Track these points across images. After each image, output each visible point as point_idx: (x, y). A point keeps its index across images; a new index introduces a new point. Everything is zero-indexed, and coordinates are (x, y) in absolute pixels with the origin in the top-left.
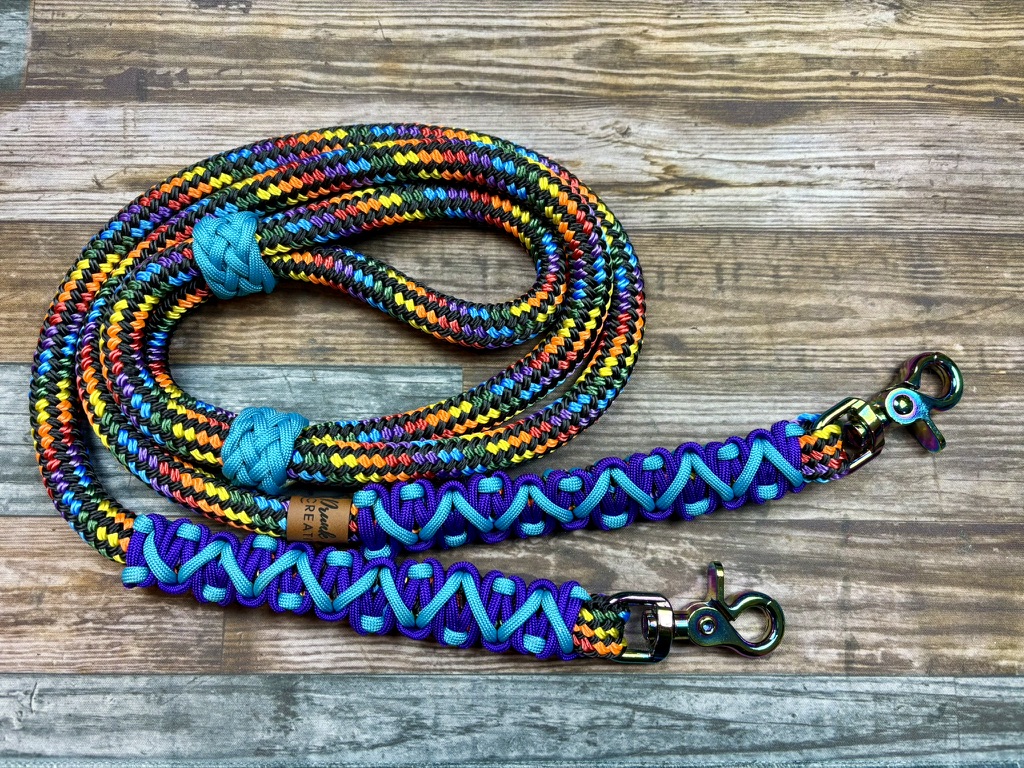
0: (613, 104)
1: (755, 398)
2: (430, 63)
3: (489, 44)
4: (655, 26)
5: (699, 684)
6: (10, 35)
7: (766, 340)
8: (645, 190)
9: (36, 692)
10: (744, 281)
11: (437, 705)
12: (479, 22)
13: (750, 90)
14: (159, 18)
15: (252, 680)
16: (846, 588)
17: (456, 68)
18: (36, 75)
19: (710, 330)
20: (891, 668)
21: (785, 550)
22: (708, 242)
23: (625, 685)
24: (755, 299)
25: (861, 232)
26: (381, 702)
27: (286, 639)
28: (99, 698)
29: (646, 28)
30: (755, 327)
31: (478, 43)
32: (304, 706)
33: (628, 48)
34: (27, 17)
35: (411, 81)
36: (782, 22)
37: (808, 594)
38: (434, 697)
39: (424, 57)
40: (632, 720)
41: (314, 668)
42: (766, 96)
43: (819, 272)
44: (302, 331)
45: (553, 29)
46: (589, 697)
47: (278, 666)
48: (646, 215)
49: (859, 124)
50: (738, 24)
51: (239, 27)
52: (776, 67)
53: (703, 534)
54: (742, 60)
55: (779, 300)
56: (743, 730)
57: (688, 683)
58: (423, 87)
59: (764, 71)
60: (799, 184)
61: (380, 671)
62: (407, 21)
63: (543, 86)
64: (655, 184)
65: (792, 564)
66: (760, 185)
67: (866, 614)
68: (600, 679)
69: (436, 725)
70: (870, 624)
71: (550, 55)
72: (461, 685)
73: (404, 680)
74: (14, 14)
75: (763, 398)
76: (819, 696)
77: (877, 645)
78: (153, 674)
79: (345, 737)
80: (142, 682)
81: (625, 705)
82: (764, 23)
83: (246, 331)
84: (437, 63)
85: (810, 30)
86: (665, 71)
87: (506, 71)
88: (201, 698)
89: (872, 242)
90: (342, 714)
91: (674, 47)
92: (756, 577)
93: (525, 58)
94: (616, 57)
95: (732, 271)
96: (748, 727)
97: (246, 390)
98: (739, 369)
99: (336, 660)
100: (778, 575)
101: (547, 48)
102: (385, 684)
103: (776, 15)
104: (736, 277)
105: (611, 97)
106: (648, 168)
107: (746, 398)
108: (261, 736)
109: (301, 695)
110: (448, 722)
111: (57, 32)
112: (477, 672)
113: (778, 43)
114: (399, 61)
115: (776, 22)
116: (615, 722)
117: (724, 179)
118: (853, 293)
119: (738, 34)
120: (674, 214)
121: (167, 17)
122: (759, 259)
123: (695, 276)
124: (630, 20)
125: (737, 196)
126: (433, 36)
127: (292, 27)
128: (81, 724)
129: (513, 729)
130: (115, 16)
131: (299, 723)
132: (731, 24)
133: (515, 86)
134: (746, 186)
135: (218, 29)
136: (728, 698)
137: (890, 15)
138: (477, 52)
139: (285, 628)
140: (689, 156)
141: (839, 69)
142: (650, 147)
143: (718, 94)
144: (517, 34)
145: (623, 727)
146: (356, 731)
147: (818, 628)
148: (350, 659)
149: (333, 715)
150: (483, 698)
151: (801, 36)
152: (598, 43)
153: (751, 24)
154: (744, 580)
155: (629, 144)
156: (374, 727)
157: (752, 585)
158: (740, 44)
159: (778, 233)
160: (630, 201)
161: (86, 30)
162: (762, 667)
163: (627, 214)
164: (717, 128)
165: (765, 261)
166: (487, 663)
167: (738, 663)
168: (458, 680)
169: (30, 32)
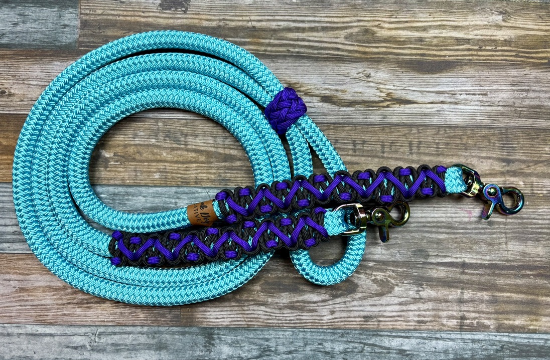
0: (363, 61)
1: (425, 205)
2: (275, 39)
3: (303, 30)
4: (384, 22)
5: (394, 334)
6: (69, 21)
8: (377, 105)
9: (98, 333)
10: (422, 150)
11: (276, 341)
12: (299, 18)
13: (430, 55)
14: (143, 14)
15: (194, 329)
16: (462, 293)
17: (287, 42)
18: (83, 42)
20: (480, 329)
21: (436, 275)
22: (406, 130)
23: (361, 334)
25: (479, 127)
26: (252, 340)
27: (209, 312)
28: (126, 336)
29: (380, 23)
31: (298, 30)
32: (217, 341)
33: (371, 33)
34: (77, 12)
35: (266, 48)
36: (447, 21)
37: (445, 295)
38: (275, 338)
39: (272, 36)
40: (363, 349)
41: (221, 325)
42: (437, 58)
43: (457, 146)
44: (215, 171)
45: (334, 23)
46: (345, 339)
47: (206, 323)
48: (377, 117)
49: (481, 73)
50: (425, 21)
51: (182, 20)
52: (443, 43)
53: (398, 268)
54: (427, 40)
55: (438, 159)
56: (413, 354)
57: (389, 334)
58: (271, 51)
59: (436, 46)
60: (451, 103)
61: (251, 326)
62: (263, 18)
63: (329, 52)
64: (382, 102)
65: (438, 282)
66: (432, 103)
67: (471, 305)
68: (349, 331)
69: (276, 350)
70: (472, 309)
71: (333, 36)
72: (287, 333)
73: (262, 331)
74: (71, 10)
76: (447, 340)
77: (475, 318)
78: (150, 326)
79: (235, 355)
80: (145, 329)
81: (361, 343)
82: (437, 21)
83: (189, 170)
84: (278, 39)
85: (460, 25)
86: (388, 45)
87: (311, 44)
88: (172, 336)
89: (484, 132)
90: (234, 345)
91: (394, 33)
92: (421, 287)
93: (321, 37)
94: (365, 38)
95: (417, 145)
96: (415, 353)
97: (189, 198)
99: (232, 321)
100: (431, 287)
101: (332, 32)
102: (254, 332)
103: (444, 17)
104: (419, 148)
105: (362, 58)
106: (379, 94)
108: (198, 353)
109: (216, 336)
110: (281, 349)
111: (93, 20)
112: (295, 327)
113: (444, 31)
114: (259, 38)
115: (444, 20)
116: (356, 350)
117: (415, 100)
118: (473, 157)
119: (425, 26)
120: (390, 117)
121: (146, 14)
122: (430, 139)
123: (399, 147)
124: (372, 19)
125: (421, 108)
126: (276, 26)
127: (208, 20)
128: (118, 348)
129: (310, 353)
130: (121, 13)
131: (215, 348)
132: (422, 21)
133: (316, 52)
134: (425, 103)
135: (171, 21)
136: (407, 340)
137: (500, 17)
138: (297, 34)
139: (208, 307)
140: (398, 88)
141: (473, 45)
142: (380, 83)
143: (414, 57)
144: (317, 25)
145: (359, 352)
146: (241, 352)
147: (449, 310)
148: (238, 321)
149: (230, 345)
150: (297, 339)
151: (456, 28)
152: (356, 30)
153: (432, 21)
154: (416, 289)
155: (370, 82)
156: (248, 351)
157: (419, 291)
158: (425, 32)
159: (439, 127)
160: (369, 110)
161: (107, 19)
162: (422, 328)
163: (368, 117)
164: (413, 74)
165: (433, 141)
166: (299, 323)
167: (411, 326)
168: (286, 331)
169: (79, 20)
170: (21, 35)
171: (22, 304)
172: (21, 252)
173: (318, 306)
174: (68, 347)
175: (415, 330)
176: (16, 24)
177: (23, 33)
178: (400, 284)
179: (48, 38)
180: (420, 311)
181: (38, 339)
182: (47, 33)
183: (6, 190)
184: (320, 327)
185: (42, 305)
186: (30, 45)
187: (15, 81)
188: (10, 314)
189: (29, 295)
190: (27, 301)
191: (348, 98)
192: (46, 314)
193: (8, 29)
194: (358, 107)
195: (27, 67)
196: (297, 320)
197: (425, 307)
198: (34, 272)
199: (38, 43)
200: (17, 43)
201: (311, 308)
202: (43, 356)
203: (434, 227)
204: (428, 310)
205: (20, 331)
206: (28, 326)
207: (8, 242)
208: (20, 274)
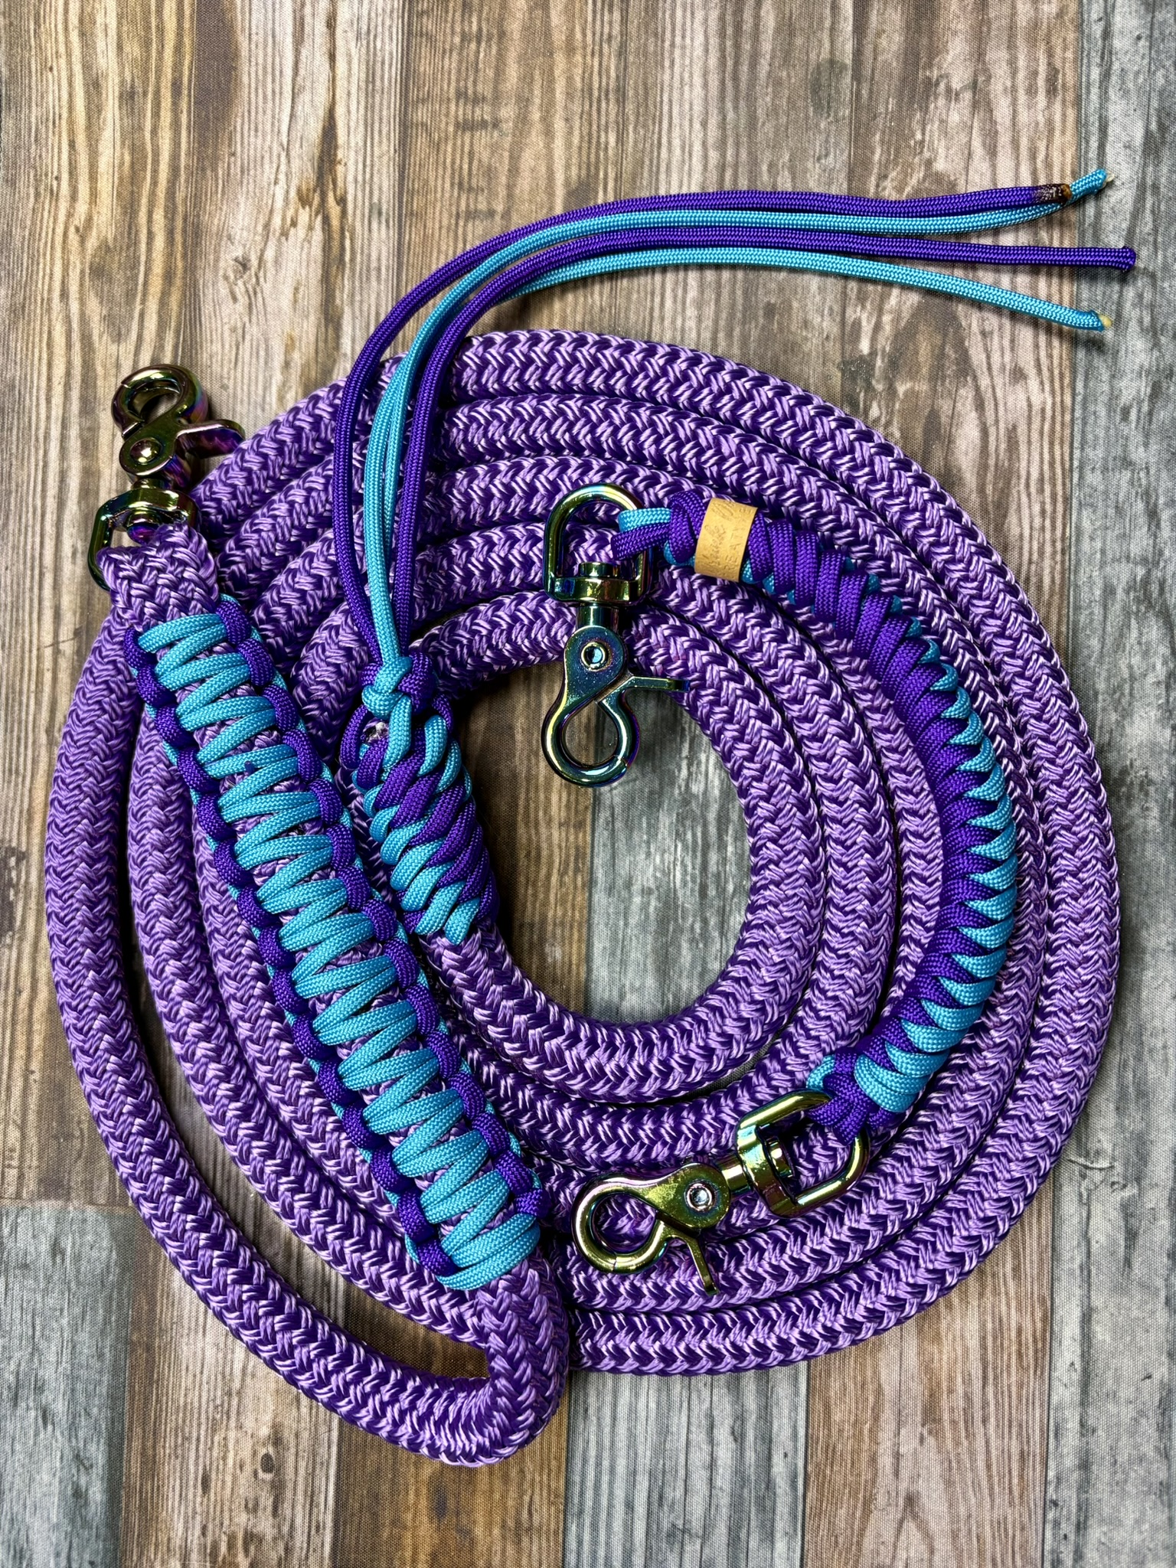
0: (196, 282)
1: (667, 77)
4: (70, 215)
6: (42, 1237)
7: (578, 58)
8: (336, 236)
9: (1082, 1160)
10: (485, 89)
11: (1113, 560)
12: (52, 490)
13: (177, 67)
14: (25, 996)
18: (111, 1192)
19: (559, 143)
21: (898, 38)
22: (421, 142)
24: (513, 72)
26: (1109, 641)
29: (72, 229)
30: (557, 72)
32: (1112, 758)
33: (103, 258)
34: (13, 1209)
36: (66, 11)
37: (964, 9)
38: (1103, 564)
40: (1145, 273)
42: (187, 41)
45: (68, 374)
46: (1109, 335)
48: (375, 235)
50: (70, 85)
52: (139, 23)
53: (870, 161)
54: (128, 79)
55: (516, 36)
56: (1159, 111)
59: (146, 44)
62: (48, 604)
64: (326, 220)
65: (918, 31)
66: (332, 57)
72: (1086, 524)
73: (1077, 608)
75: (667, 63)
79: (1158, 697)
82: (67, 43)
86: (144, 201)
90: (1125, 701)
91: (105, 186)
92: (937, 84)
94: (119, 277)
95: (469, 107)
96: (1155, 104)
98: (621, 99)
100: (934, 52)
101: (99, 383)
103: (54, 21)
104: (477, 100)
105: (185, 286)
106: (301, 231)
107: (666, 88)
108: (1153, 822)
110: (1140, 543)
111: (40, 1158)
112: (1067, 500)
113: (100, 19)
115: (66, 21)
116: (1148, 296)
117: (321, 113)
119: (86, 85)
120: (376, 193)
121: (25, 982)
122: (451, 63)
123: (475, 163)
124: (58, 254)
125: (349, 94)
126: (74, 563)
128: (1132, 1090)
129: (1154, 447)
130: (19, 1065)
131: (1137, 763)
132: (70, 95)
136: (1113, 130)
140: (283, 168)
142: (267, 226)
143: (184, 119)
144: (74, 432)
145: (1154, 286)
146: (1151, 679)
149: (1126, 714)
150: (1106, 493)
152: (94, 308)
153: (69, 63)
154: (941, 102)
155: (261, 259)
156: (1146, 654)
157: (949, 90)
158: (102, 82)
159: (410, 33)
160: (353, 260)
161: (39, 1113)
162: (1070, 79)
163: (374, 264)
164: (239, 122)
165: (455, 54)
166: (1054, 485)
167: (1064, 115)
168: (1078, 528)
169: (37, 1204)
170: (81, 1398)
171: (978, 1416)
172: (802, 1415)
173: (997, 421)
174: (1128, 1262)
175: (1078, 102)
176: (45, 1415)
177: (73, 1390)
178: (927, 154)
179: (94, 1309)
180: (1014, 89)
181: (1100, 1364)
182: (77, 1310)
183: (592, 1461)
184: (1068, 417)
185: (983, 1347)
186: (116, 1371)
187: (233, 1423)
188: (1015, 1457)
189: (951, 1391)
190: (968, 1398)
191: (312, 330)
192: (1013, 1334)
193: (60, 1441)
194: (342, 298)
195: (186, 1381)
196: (1041, 491)
197: (1000, 72)
198: (869, 1373)
199: (108, 1343)
200: (106, 1413)
201: (1003, 446)
202: (1159, 1349)
203: (737, 46)
204: (1012, 63)
205: (1072, 1425)
206: (1055, 1399)
207: (769, 1458)
208: (876, 1419)
